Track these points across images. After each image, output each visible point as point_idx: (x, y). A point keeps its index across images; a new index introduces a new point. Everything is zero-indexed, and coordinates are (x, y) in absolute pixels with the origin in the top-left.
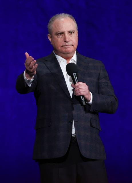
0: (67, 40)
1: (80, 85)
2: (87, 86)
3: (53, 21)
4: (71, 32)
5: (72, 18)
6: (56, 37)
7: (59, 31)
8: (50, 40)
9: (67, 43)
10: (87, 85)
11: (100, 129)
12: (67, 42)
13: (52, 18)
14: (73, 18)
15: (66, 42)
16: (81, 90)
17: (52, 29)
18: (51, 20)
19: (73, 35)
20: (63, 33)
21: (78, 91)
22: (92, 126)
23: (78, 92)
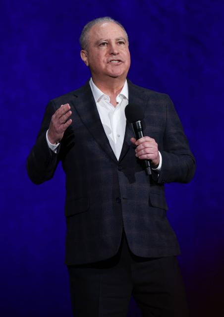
0: (116, 52)
1: (146, 141)
2: (157, 144)
4: (120, 42)
6: (96, 49)
7: (101, 39)
8: (85, 59)
10: (156, 142)
11: (167, 208)
12: (115, 55)
15: (113, 54)
16: (147, 151)
19: (122, 46)
20: (108, 43)
21: (142, 151)
22: (150, 205)
23: (144, 153)
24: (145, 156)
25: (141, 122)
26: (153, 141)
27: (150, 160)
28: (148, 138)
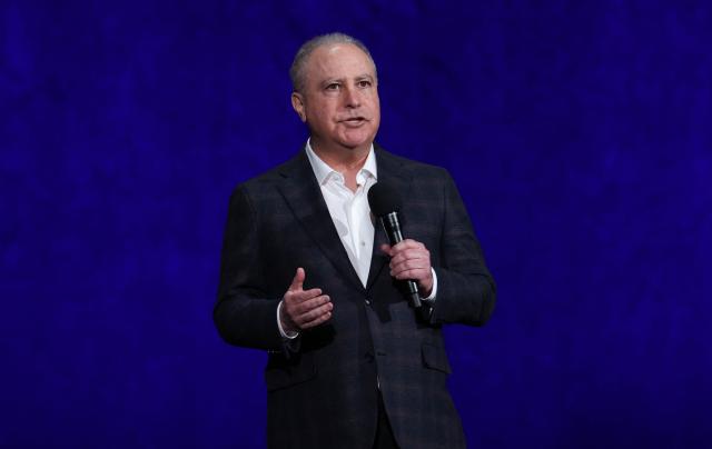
0: (355, 102)
1: (409, 248)
2: (428, 252)
3: (308, 53)
4: (362, 83)
5: (360, 47)
6: (320, 95)
7: (330, 78)
8: (299, 109)
9: (353, 111)
10: (426, 248)
12: (353, 107)
13: (304, 46)
14: (365, 48)
15: (350, 106)
16: (411, 264)
17: (308, 76)
18: (302, 51)
19: (367, 90)
20: (342, 84)
21: (402, 266)
22: (426, 365)
23: (404, 268)
24: (406, 274)
25: (398, 216)
26: (421, 246)
27: (417, 281)
28: (411, 243)
